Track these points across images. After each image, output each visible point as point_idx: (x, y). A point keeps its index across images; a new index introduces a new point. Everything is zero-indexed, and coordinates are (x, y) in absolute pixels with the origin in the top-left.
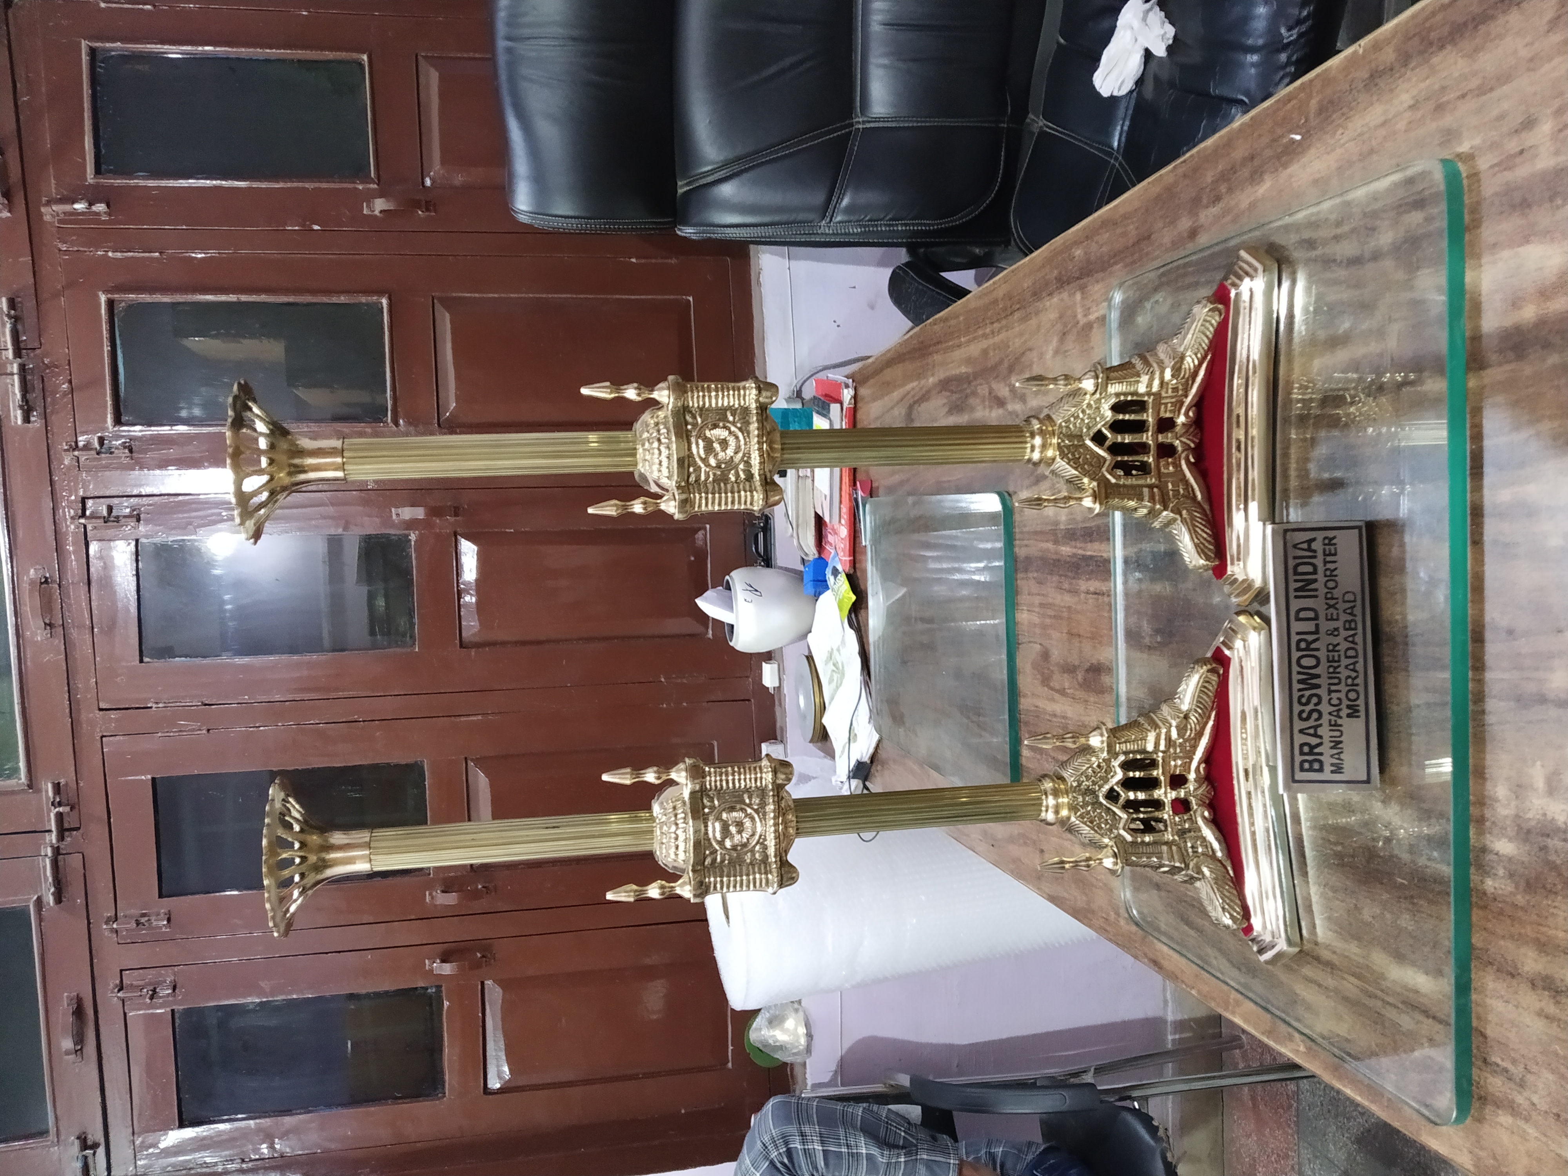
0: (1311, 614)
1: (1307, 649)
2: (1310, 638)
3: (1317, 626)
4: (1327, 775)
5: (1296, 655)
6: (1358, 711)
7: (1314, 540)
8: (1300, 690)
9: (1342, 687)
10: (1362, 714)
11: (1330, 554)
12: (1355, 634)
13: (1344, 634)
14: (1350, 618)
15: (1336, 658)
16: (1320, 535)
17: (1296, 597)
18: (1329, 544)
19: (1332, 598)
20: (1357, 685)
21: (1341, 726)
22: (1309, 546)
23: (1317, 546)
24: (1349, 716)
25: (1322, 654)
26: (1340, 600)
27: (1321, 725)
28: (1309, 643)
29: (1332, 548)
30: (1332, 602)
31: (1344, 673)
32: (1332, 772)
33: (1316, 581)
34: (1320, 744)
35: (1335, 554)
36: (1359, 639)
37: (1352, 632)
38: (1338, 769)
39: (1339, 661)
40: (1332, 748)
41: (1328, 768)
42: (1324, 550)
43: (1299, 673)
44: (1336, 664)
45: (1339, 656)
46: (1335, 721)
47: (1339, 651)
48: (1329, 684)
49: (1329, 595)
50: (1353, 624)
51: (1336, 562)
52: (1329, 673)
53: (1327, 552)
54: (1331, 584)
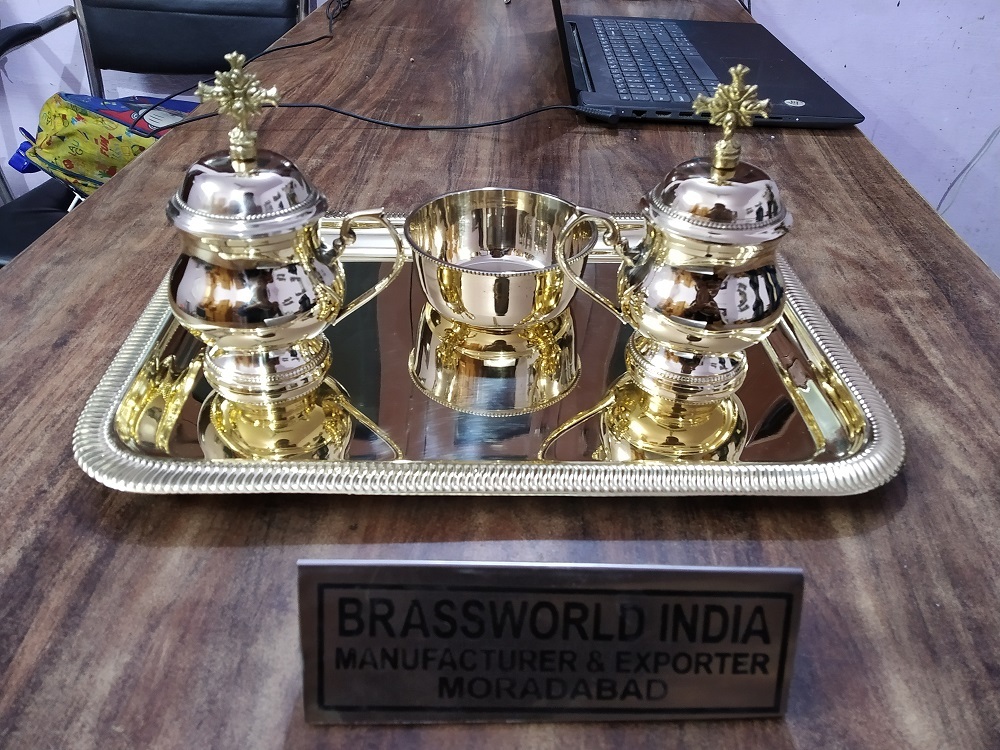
0: (631, 629)
1: (568, 620)
2: (588, 625)
4: (334, 640)
5: (559, 602)
6: (451, 695)
7: (767, 640)
8: (492, 605)
9: (494, 673)
10: (447, 703)
11: (736, 664)
12: (589, 696)
13: (593, 678)
14: (620, 690)
15: (548, 664)
16: (773, 650)
17: (665, 608)
18: (754, 664)
19: (657, 664)
20: (498, 695)
21: (425, 667)
22: (757, 633)
23: (755, 646)
24: (443, 682)
25: (556, 644)
26: (652, 676)
27: (426, 634)
28: (578, 623)
29: (747, 667)
30: (650, 662)
32: (339, 651)
33: (692, 637)
34: (391, 632)
35: (735, 671)
36: (581, 702)
38: (345, 660)
39: (543, 669)
40: (384, 650)
41: (347, 644)
42: (746, 655)
43: (524, 605)
44: (537, 664)
45: (552, 670)
46: (432, 659)
47: (561, 669)
48: (501, 653)
49: (662, 659)
50: (609, 693)
51: (722, 671)
52: (522, 653)
53: (740, 660)
54: (682, 663)
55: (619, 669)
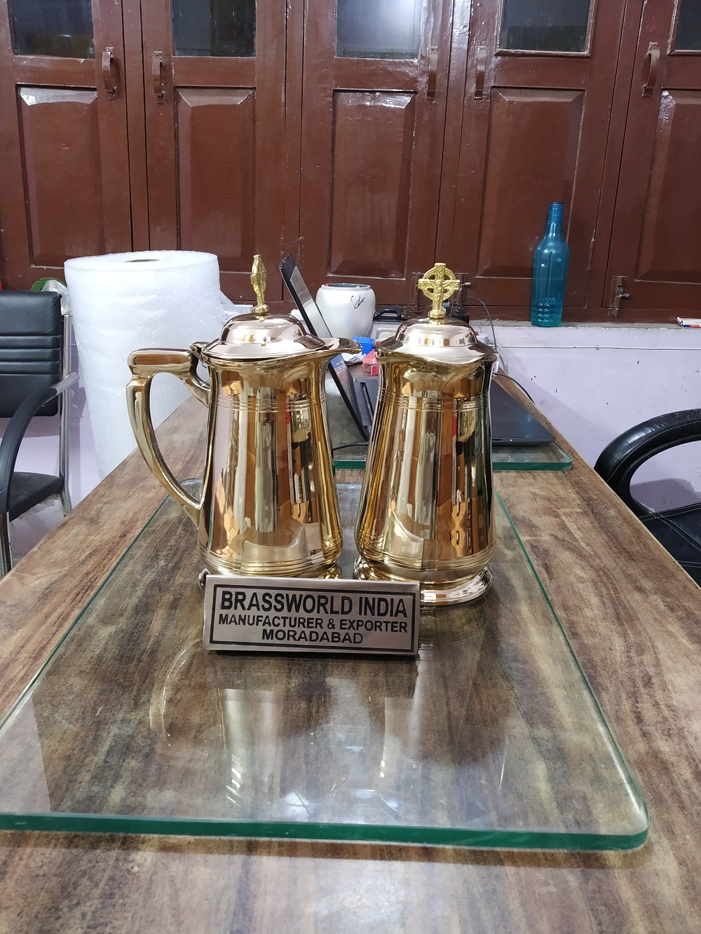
0: (346, 609)
1: (320, 604)
3: (337, 613)
4: (219, 611)
5: (316, 595)
6: (268, 638)
7: (405, 616)
8: (287, 595)
9: (287, 628)
10: (265, 641)
11: (393, 627)
12: (329, 641)
13: (330, 632)
14: (342, 638)
15: (311, 625)
16: (408, 620)
17: (361, 598)
18: (401, 627)
19: (358, 625)
20: (288, 639)
21: (257, 625)
22: (401, 612)
23: (400, 617)
24: (265, 631)
25: (314, 615)
26: (355, 631)
27: (259, 609)
28: (324, 605)
29: (398, 629)
30: (355, 625)
31: (299, 630)
32: (221, 615)
33: (373, 614)
34: (244, 608)
35: (392, 630)
36: (325, 643)
37: (330, 639)
38: (223, 620)
39: (308, 627)
40: (240, 616)
41: (224, 612)
42: (397, 623)
43: (301, 596)
44: (306, 624)
45: (313, 627)
46: (261, 621)
47: (316, 627)
48: (290, 618)
49: (360, 623)
50: (337, 639)
51: (386, 630)
52: (299, 618)
53: (394, 625)
54: (369, 626)
55: (341, 628)
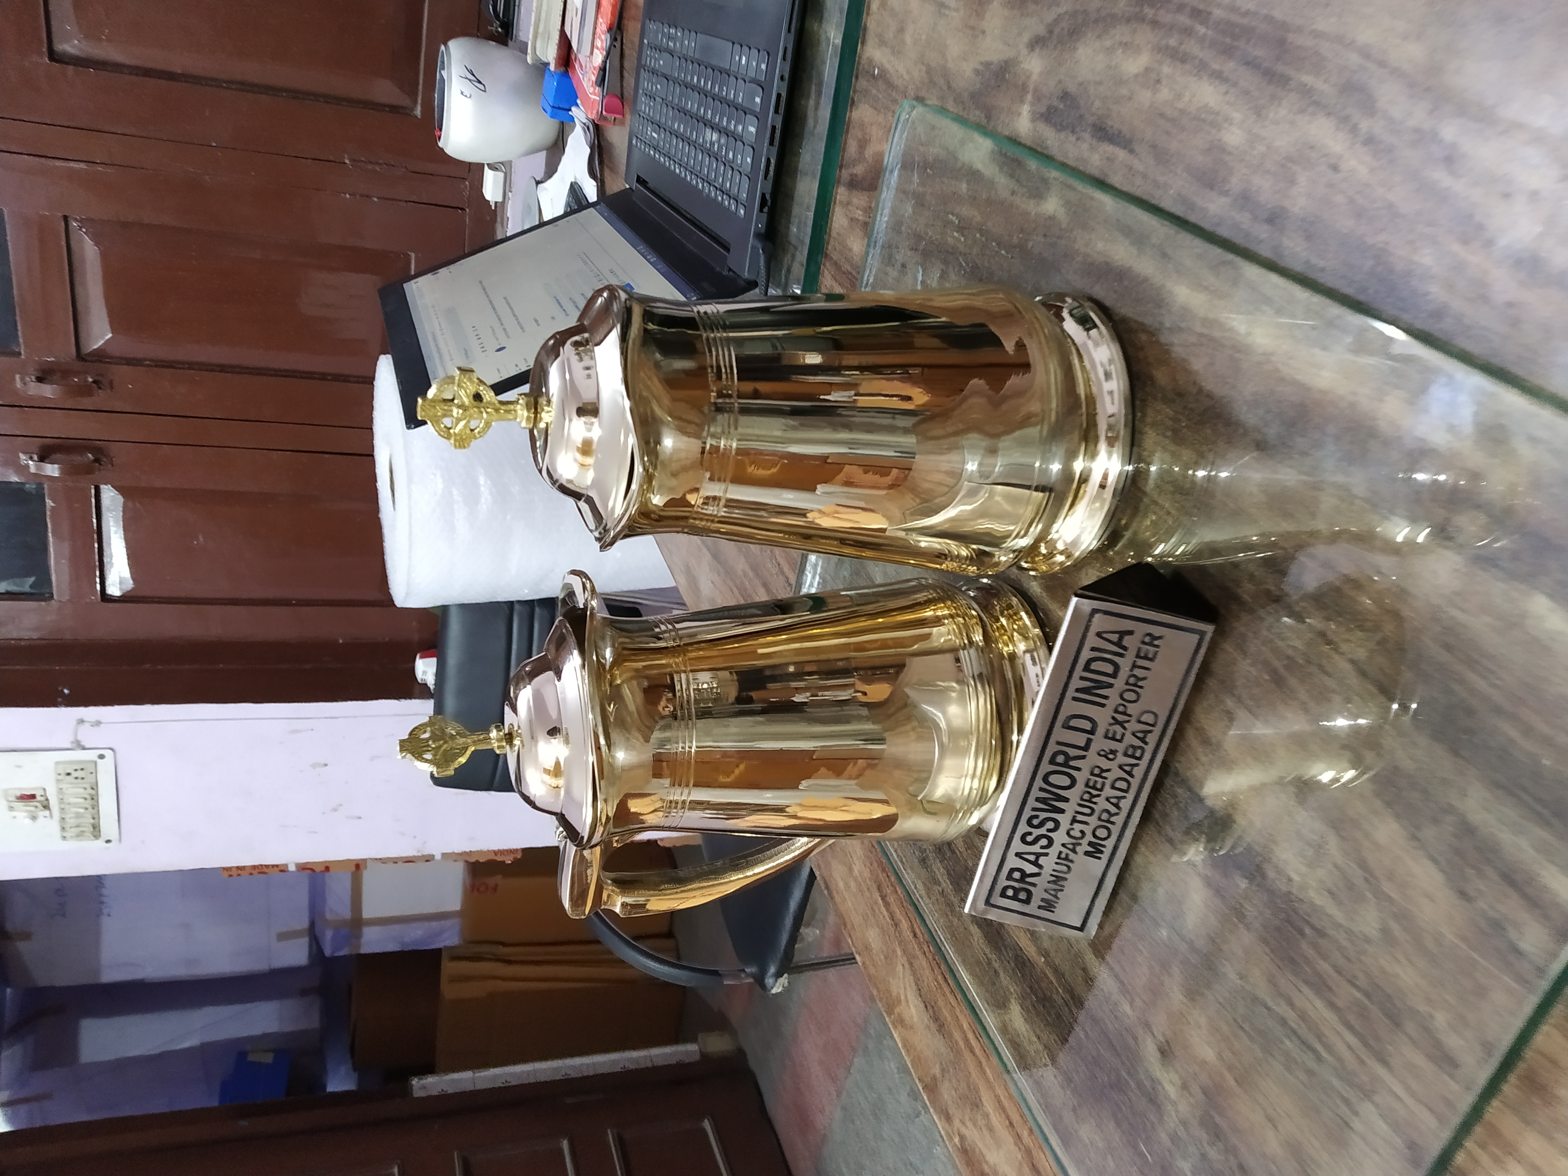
0: (1088, 726)
1: (1065, 764)
2: (1072, 752)
3: (1089, 741)
4: (1032, 909)
5: (1045, 767)
6: (1102, 852)
7: (1131, 633)
8: (1034, 809)
9: (1093, 821)
10: (1105, 857)
11: (1146, 658)
12: (1137, 765)
13: (1121, 759)
14: (1138, 743)
15: (1099, 786)
16: (1142, 629)
17: (1074, 699)
18: (1150, 644)
19: (1124, 713)
22: (1121, 639)
23: (1132, 641)
24: (1087, 853)
25: (1081, 777)
26: (1133, 719)
28: (1068, 758)
29: (1152, 650)
30: (1120, 718)
31: (1101, 804)
32: (1040, 907)
34: (1037, 875)
35: (1151, 660)
36: (1138, 772)
38: (1048, 906)
39: (1101, 790)
40: (1049, 882)
41: (1036, 901)
42: (1140, 649)
43: (1042, 789)
44: (1095, 792)
45: (1103, 784)
46: (1067, 855)
47: (1105, 778)
48: (1076, 812)
49: (1121, 709)
50: (1139, 752)
51: (1149, 669)
52: (1081, 799)
53: (1142, 654)
54: (1130, 696)
55: (1120, 740)
